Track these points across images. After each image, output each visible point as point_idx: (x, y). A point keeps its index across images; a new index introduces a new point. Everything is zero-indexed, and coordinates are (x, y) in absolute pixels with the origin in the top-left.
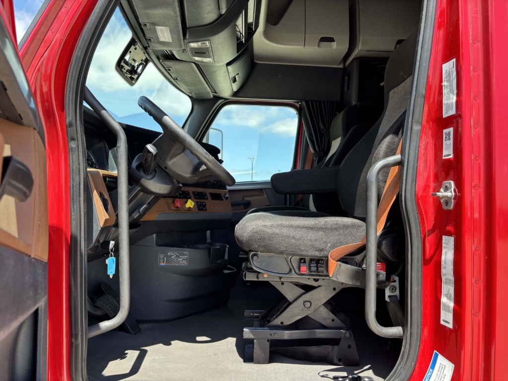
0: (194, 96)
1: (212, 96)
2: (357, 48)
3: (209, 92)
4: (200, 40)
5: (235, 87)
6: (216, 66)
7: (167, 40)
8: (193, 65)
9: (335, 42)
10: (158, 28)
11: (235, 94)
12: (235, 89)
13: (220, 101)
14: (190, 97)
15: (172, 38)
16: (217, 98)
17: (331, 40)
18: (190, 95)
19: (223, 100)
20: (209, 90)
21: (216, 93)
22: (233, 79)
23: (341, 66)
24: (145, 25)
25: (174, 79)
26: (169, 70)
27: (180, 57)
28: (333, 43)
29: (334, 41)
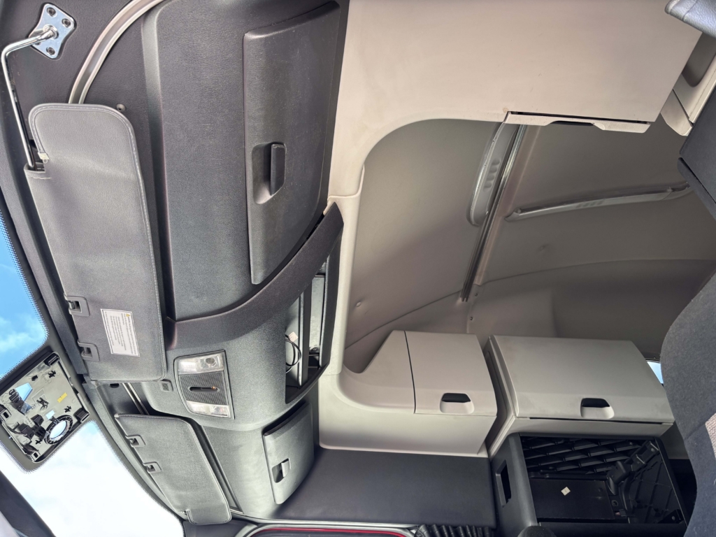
0: (191, 517)
1: (229, 517)
2: (512, 414)
3: (224, 505)
4: (203, 349)
5: (281, 492)
6: (239, 432)
7: (128, 352)
8: (189, 426)
9: (471, 402)
10: (109, 315)
11: (280, 511)
12: (280, 501)
13: (248, 529)
14: (182, 520)
15: (140, 343)
16: (240, 522)
17: (463, 398)
18: (182, 514)
19: (255, 526)
20: (224, 500)
21: (239, 508)
22: (277, 472)
23: (484, 455)
24: (77, 303)
25: (145, 468)
26: (135, 442)
27: (159, 405)
28: (467, 404)
29: (469, 400)
